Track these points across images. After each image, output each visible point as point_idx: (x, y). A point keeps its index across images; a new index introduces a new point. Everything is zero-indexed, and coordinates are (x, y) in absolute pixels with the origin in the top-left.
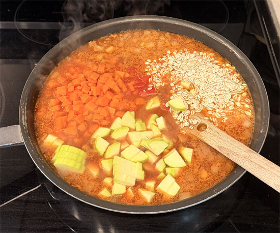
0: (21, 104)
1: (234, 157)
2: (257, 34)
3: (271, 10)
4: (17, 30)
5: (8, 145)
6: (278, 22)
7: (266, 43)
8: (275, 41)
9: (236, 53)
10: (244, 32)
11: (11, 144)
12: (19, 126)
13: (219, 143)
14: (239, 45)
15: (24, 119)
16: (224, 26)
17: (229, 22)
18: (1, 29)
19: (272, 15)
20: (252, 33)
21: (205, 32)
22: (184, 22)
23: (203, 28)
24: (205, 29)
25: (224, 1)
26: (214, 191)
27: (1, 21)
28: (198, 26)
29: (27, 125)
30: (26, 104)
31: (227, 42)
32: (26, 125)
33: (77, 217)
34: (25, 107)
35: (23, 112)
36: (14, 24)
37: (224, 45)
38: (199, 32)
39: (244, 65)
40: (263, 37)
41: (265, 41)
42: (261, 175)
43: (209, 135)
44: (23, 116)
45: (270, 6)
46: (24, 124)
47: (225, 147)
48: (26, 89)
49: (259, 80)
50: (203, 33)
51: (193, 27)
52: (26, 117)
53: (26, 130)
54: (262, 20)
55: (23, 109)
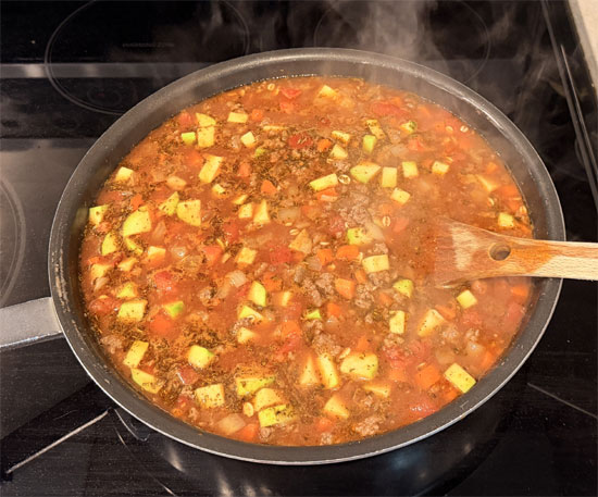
0: (52, 254)
4: (48, 80)
5: (32, 342)
6: (593, 57)
7: (566, 93)
9: (490, 116)
11: (37, 338)
12: (51, 299)
15: (59, 284)
21: (423, 76)
23: (420, 69)
26: (462, 406)
29: (68, 296)
30: (61, 252)
32: (65, 297)
34: (61, 259)
35: (57, 270)
44: (57, 278)
46: (60, 295)
48: (58, 220)
50: (419, 79)
51: (399, 68)
52: (63, 281)
53: (66, 307)
55: (56, 263)
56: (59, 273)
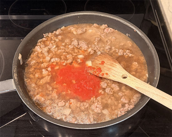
0: (13, 67)
1: (147, 93)
2: (152, 20)
3: (160, 6)
4: (10, 20)
8: (163, 24)
9: (138, 32)
10: (144, 19)
12: (13, 80)
13: (137, 85)
14: (141, 28)
15: (15, 76)
16: (132, 16)
17: (135, 13)
18: (1, 20)
19: (161, 9)
20: (149, 20)
21: (119, 20)
22: (106, 14)
23: (118, 18)
24: (119, 18)
25: (132, 1)
26: (129, 114)
27: (1, 15)
28: (114, 17)
29: (18, 79)
30: (16, 66)
31: (133, 26)
32: (17, 79)
33: (46, 129)
34: (16, 69)
35: (15, 71)
36: (8, 17)
37: (130, 27)
38: (116, 20)
39: (143, 39)
40: (156, 22)
41: (156, 24)
42: (164, 102)
43: (130, 80)
44: (15, 74)
45: (160, 3)
46: (15, 79)
47: (140, 87)
48: (15, 58)
49: (153, 48)
50: (118, 21)
51: (112, 17)
52: (16, 74)
53: (17, 82)
54: (155, 12)
55: (14, 70)
56: (15, 72)
